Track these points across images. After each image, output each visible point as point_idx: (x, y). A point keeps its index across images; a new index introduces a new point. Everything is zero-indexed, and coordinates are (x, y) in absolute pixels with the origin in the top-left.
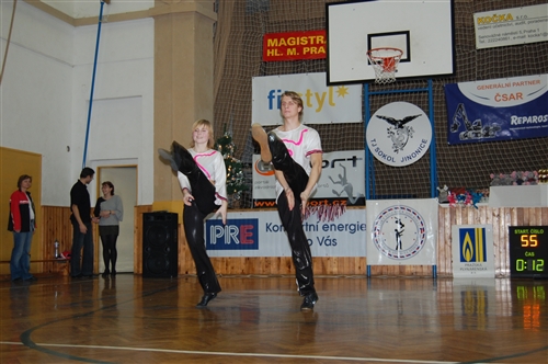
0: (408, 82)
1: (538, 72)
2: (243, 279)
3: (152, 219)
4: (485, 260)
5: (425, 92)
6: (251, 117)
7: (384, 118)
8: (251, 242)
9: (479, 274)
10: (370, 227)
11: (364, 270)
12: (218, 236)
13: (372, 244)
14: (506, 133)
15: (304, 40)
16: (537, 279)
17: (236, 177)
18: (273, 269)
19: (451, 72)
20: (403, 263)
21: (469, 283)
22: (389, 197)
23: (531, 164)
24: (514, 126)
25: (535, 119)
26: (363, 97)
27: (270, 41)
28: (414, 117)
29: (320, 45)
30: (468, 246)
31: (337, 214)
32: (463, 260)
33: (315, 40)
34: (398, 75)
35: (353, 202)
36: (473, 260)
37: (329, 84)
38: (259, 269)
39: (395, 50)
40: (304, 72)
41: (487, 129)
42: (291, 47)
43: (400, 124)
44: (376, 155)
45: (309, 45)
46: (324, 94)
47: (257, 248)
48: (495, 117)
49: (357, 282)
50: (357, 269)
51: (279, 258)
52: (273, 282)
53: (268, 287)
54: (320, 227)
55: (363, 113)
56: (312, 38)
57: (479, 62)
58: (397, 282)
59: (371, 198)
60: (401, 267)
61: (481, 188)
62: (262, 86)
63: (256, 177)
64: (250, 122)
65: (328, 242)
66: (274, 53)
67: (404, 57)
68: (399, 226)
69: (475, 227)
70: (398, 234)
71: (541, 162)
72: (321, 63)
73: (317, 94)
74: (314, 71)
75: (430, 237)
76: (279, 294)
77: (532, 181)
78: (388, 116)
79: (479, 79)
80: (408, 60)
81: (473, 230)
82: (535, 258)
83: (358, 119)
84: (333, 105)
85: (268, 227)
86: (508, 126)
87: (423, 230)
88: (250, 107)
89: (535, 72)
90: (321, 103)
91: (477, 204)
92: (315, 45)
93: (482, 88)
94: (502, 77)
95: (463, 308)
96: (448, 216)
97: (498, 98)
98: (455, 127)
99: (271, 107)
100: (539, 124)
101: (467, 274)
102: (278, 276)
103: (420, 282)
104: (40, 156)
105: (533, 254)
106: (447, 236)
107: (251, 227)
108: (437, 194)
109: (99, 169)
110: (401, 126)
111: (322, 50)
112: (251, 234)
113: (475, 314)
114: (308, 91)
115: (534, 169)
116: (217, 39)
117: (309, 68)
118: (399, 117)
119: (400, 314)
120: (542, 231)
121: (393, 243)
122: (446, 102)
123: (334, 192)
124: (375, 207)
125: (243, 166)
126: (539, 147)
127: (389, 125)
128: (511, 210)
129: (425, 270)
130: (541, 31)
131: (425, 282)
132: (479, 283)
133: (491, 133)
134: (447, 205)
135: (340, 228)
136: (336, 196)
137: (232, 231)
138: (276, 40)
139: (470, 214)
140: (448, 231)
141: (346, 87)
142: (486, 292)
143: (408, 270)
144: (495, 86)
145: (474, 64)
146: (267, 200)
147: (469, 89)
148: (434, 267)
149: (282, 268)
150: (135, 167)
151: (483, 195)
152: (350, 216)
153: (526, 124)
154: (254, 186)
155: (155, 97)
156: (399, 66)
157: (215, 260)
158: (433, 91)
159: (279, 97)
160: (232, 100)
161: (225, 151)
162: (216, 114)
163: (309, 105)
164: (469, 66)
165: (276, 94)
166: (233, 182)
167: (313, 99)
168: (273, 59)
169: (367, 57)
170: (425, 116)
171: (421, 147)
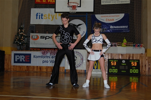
0: (80, 13)
1: (119, 13)
2: (26, 73)
4: (100, 69)
5: (85, 17)
6: (30, 21)
8: (29, 61)
9: (99, 73)
10: (66, 57)
11: (64, 71)
12: (18, 59)
14: (108, 31)
16: (115, 75)
17: (25, 40)
18: (35, 70)
19: (93, 11)
21: (96, 76)
23: (115, 40)
24: (111, 29)
25: (117, 27)
28: (81, 24)
30: (96, 64)
32: (94, 68)
34: (77, 11)
36: (97, 69)
37: (55, 12)
38: (31, 70)
39: (76, 3)
40: (48, 8)
41: (103, 29)
43: (77, 26)
46: (54, 15)
47: (31, 63)
48: (106, 26)
49: (62, 74)
50: (62, 70)
51: (37, 66)
52: (35, 74)
53: (33, 76)
54: (51, 57)
57: (102, 9)
62: (34, 11)
63: (31, 40)
64: (30, 23)
65: (53, 62)
66: (39, 1)
67: (79, 6)
70: (75, 60)
71: (118, 40)
72: (53, 5)
73: (52, 15)
74: (51, 8)
75: (85, 61)
76: (37, 78)
77: (115, 45)
79: (101, 14)
80: (80, 6)
82: (115, 69)
84: (57, 19)
85: (34, 57)
86: (109, 29)
87: (82, 59)
88: (30, 18)
89: (118, 13)
90: (53, 18)
93: (102, 17)
94: (108, 14)
95: (93, 83)
97: (107, 20)
99: (37, 18)
100: (118, 29)
101: (95, 73)
102: (37, 72)
103: (81, 75)
105: (114, 67)
107: (29, 56)
111: (54, 1)
112: (29, 59)
113: (97, 85)
114: (49, 14)
115: (116, 42)
117: (50, 7)
118: (77, 24)
120: (117, 61)
122: (91, 20)
125: (27, 37)
126: (118, 36)
128: (109, 54)
129: (83, 71)
130: (121, 1)
131: (82, 75)
132: (98, 76)
133: (104, 31)
136: (56, 47)
137: (23, 57)
142: (100, 78)
144: (106, 16)
146: (35, 48)
147: (98, 17)
148: (85, 70)
149: (38, 69)
153: (114, 29)
154: (30, 43)
156: (77, 8)
157: (17, 66)
158: (88, 17)
159: (40, 15)
160: (24, 16)
161: (21, 31)
162: (19, 20)
163: (49, 18)
164: (99, 10)
165: (38, 14)
166: (23, 42)
167: (50, 17)
168: (38, 3)
169: (67, 5)
170: (85, 24)
171: (83, 34)
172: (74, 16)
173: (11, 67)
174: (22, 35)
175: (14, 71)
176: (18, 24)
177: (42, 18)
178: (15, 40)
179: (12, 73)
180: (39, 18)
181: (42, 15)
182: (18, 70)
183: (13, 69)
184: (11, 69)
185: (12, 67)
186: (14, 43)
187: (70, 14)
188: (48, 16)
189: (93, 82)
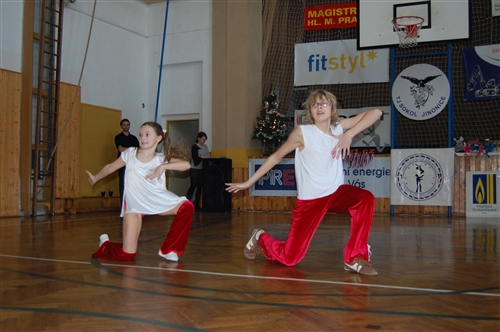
0: (430, 46)
2: (285, 214)
3: (210, 163)
4: (495, 202)
5: (445, 55)
6: (293, 78)
7: (408, 78)
8: (292, 184)
9: (490, 214)
10: (394, 172)
11: (388, 209)
12: (265, 178)
13: (395, 187)
15: (339, 11)
17: (280, 129)
19: (467, 36)
20: (422, 203)
21: (481, 223)
22: (412, 147)
26: (390, 60)
27: (310, 12)
28: (435, 77)
29: (353, 15)
30: (480, 190)
31: (365, 161)
32: (475, 202)
33: (349, 11)
34: (419, 40)
35: (380, 150)
36: (485, 202)
37: (359, 48)
39: (417, 18)
40: (340, 39)
42: (328, 18)
43: (422, 83)
44: (400, 110)
45: (344, 16)
46: (357, 58)
49: (382, 219)
50: (382, 207)
54: (351, 172)
55: (390, 74)
56: (346, 9)
57: (494, 28)
58: (417, 220)
59: (395, 147)
60: (421, 207)
61: (493, 139)
62: (303, 51)
64: (293, 82)
66: (314, 23)
67: (426, 24)
68: (419, 172)
69: (487, 173)
70: (418, 179)
72: (353, 31)
73: (350, 58)
74: (348, 38)
75: (447, 181)
78: (411, 76)
79: (494, 43)
80: (429, 26)
81: (485, 176)
83: (385, 78)
84: (364, 67)
87: (440, 175)
88: (293, 69)
90: (353, 65)
91: (489, 154)
92: (349, 15)
93: (497, 51)
95: (474, 245)
96: (463, 164)
98: (472, 86)
99: (310, 70)
101: (479, 214)
103: (437, 220)
104: (120, 111)
106: (462, 181)
108: (453, 145)
109: (168, 122)
110: (422, 85)
111: (355, 19)
112: (292, 177)
113: (485, 250)
114: (343, 55)
116: (266, 12)
117: (344, 35)
118: (421, 77)
119: (418, 248)
121: (413, 186)
122: (463, 64)
123: (364, 142)
124: (398, 155)
127: (412, 84)
129: (441, 210)
131: (441, 220)
132: (489, 223)
134: (462, 154)
135: (368, 172)
136: (365, 145)
138: (315, 12)
139: (483, 162)
140: (462, 177)
141: (375, 51)
142: (495, 230)
143: (426, 209)
145: (490, 30)
147: (484, 52)
148: (449, 208)
150: (198, 120)
151: (495, 146)
152: (377, 162)
155: (214, 62)
156: (421, 32)
157: (262, 198)
158: (452, 54)
159: (318, 61)
160: (278, 64)
161: (271, 107)
162: (264, 76)
163: (343, 67)
164: (485, 31)
165: (314, 58)
166: (278, 133)
167: (347, 62)
168: (313, 28)
169: (392, 25)
170: (444, 76)
171: (440, 104)
172: (413, 55)
173: (247, 201)
174: (273, 117)
175: (256, 210)
176: (264, 88)
177: (324, 69)
178: (257, 131)
179: (252, 215)
180: (317, 69)
181: (324, 59)
182: (265, 208)
183: (255, 206)
184: (248, 205)
185: (252, 202)
186: (254, 137)
187: (399, 49)
188: (339, 62)
189: (474, 242)
